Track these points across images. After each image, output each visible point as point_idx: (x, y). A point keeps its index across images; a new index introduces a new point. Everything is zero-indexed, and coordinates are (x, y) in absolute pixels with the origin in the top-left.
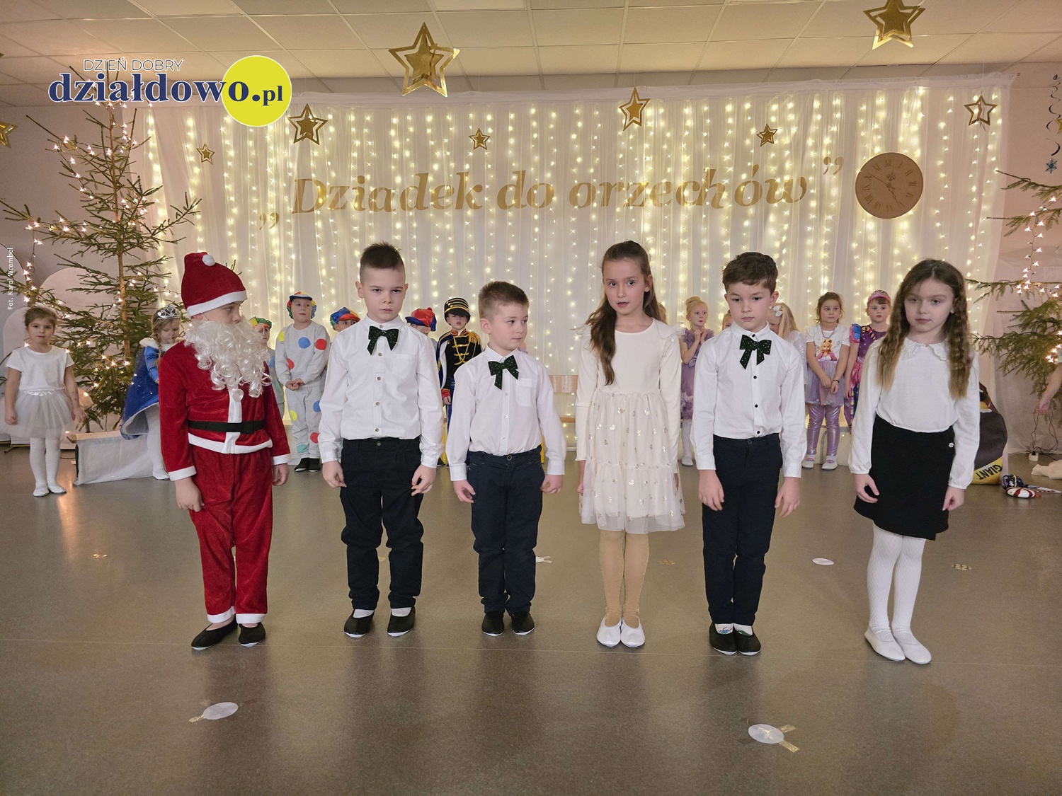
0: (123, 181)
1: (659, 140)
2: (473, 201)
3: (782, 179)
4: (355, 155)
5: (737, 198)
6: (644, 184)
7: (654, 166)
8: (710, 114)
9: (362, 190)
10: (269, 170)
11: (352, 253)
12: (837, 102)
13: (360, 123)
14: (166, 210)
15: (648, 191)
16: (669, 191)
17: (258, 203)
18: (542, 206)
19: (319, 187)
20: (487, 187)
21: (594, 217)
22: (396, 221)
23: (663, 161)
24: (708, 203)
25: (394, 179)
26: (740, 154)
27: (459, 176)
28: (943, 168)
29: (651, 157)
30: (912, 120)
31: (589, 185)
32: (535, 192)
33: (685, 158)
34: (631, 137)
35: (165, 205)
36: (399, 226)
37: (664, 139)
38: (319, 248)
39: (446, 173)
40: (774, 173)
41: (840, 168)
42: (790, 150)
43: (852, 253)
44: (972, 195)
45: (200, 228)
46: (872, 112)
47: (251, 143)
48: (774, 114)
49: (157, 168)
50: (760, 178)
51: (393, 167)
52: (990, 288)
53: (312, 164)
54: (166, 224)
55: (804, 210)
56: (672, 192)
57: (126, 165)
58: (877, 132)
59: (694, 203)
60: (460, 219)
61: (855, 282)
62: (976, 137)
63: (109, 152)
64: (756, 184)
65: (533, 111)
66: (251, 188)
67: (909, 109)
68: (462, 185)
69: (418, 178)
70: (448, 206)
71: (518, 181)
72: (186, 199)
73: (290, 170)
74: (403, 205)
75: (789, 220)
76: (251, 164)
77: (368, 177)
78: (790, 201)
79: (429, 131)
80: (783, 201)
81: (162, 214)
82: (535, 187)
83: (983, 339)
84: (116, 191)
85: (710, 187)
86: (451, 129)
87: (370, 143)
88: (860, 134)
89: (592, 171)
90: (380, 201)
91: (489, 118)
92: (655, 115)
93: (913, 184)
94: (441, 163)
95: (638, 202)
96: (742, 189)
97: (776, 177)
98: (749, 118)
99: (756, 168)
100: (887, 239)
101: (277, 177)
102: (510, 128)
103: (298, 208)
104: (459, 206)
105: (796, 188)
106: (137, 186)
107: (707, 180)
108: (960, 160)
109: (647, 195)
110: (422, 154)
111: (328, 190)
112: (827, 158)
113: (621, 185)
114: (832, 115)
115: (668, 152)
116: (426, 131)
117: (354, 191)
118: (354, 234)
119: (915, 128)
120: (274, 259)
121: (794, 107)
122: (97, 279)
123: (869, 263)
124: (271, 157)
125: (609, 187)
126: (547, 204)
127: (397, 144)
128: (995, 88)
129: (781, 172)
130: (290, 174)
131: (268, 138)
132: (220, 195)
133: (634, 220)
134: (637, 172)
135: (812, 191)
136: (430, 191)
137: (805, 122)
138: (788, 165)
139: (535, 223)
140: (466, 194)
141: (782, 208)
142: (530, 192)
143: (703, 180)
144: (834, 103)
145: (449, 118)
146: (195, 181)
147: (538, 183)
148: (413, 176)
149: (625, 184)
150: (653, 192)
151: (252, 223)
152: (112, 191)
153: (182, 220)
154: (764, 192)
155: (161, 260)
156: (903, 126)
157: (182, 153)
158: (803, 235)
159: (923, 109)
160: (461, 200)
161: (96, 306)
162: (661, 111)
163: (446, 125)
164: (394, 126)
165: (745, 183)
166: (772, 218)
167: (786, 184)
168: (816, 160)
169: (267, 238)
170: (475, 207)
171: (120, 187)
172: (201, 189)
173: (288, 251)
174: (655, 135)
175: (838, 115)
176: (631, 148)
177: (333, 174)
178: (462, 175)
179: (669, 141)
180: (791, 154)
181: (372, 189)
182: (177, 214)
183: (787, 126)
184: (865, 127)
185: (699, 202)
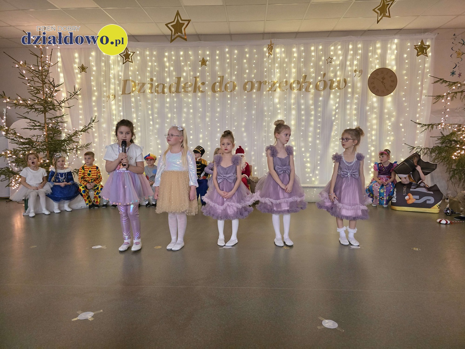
0: (46, 81)
1: (282, 63)
2: (201, 89)
3: (336, 79)
4: (149, 69)
5: (317, 87)
6: (276, 81)
7: (280, 74)
8: (304, 51)
9: (152, 85)
10: (111, 76)
11: (148, 112)
12: (360, 46)
13: (151, 55)
14: (65, 94)
15: (278, 85)
16: (287, 85)
17: (106, 90)
18: (231, 91)
19: (133, 83)
20: (207, 83)
21: (254, 96)
22: (167, 98)
23: (284, 72)
24: (304, 90)
25: (166, 80)
26: (317, 68)
28: (406, 75)
29: (279, 70)
30: (392, 53)
31: (252, 82)
32: (228, 85)
33: (294, 70)
34: (270, 61)
35: (65, 91)
36: (168, 100)
37: (284, 62)
38: (133, 110)
39: (189, 77)
40: (333, 76)
41: (361, 74)
42: (339, 66)
43: (367, 112)
44: (419, 86)
45: (80, 101)
46: (375, 50)
47: (103, 64)
48: (332, 51)
49: (62, 75)
50: (326, 79)
51: (166, 74)
52: (427, 126)
53: (130, 73)
54: (66, 99)
55: (346, 93)
56: (288, 85)
57: (48, 74)
58: (377, 59)
59: (297, 90)
60: (195, 97)
61: (368, 124)
62: (420, 61)
63: (40, 68)
64: (325, 81)
65: (227, 50)
66: (103, 84)
67: (391, 49)
68: (196, 82)
69: (177, 79)
70: (190, 91)
71: (221, 81)
72: (75, 89)
73: (120, 76)
74: (170, 91)
75: (339, 97)
76: (103, 73)
77: (155, 79)
78: (339, 89)
79: (181, 58)
80: (337, 89)
81: (64, 95)
82: (228, 83)
83: (424, 149)
84: (43, 85)
85: (305, 83)
86: (191, 58)
87: (155, 64)
88: (370, 60)
89: (253, 76)
90: (160, 89)
91: (208, 53)
92: (280, 51)
93: (393, 81)
94: (187, 73)
95: (273, 89)
96: (318, 84)
97: (333, 78)
98: (321, 53)
99: (324, 75)
100: (382, 105)
101: (114, 79)
102: (217, 57)
103: (124, 92)
104: (195, 91)
105: (342, 83)
106: (52, 83)
107: (303, 80)
108: (413, 70)
110: (179, 69)
111: (137, 84)
112: (355, 70)
113: (266, 82)
114: (357, 51)
115: (286, 67)
116: (180, 58)
117: (149, 85)
118: (149, 104)
119: (393, 57)
120: (113, 115)
121: (341, 48)
122: (35, 124)
123: (374, 116)
124: (111, 70)
125: (260, 83)
126: (233, 91)
127: (167, 64)
128: (428, 40)
129: (336, 76)
130: (120, 78)
131: (111, 62)
132: (89, 87)
133: (271, 97)
134: (273, 76)
135: (349, 85)
136: (182, 84)
137: (346, 54)
138: (338, 73)
139: (228, 99)
140: (197, 86)
141: (336, 92)
142: (226, 85)
143: (302, 80)
144: (358, 46)
145: (190, 53)
146: (78, 81)
147: (229, 81)
148: (174, 78)
149: (268, 82)
150: (280, 85)
151: (104, 99)
152: (42, 85)
153: (72, 98)
154: (328, 85)
155: (63, 115)
156: (388, 56)
157: (73, 69)
158: (345, 104)
159: (397, 49)
160: (196, 89)
161: (34, 136)
162: (283, 50)
163: (189, 56)
164: (166, 57)
165: (320, 81)
166: (332, 96)
167: (338, 82)
168: (351, 71)
169: (110, 106)
170: (202, 92)
171: (45, 84)
172: (81, 84)
173: (119, 111)
174: (280, 60)
175: (360, 52)
176: (270, 66)
177: (139, 77)
178: (196, 78)
179: (286, 63)
180: (340, 68)
181: (156, 84)
182: (70, 95)
183: (338, 56)
184: (372, 56)
185: (300, 89)
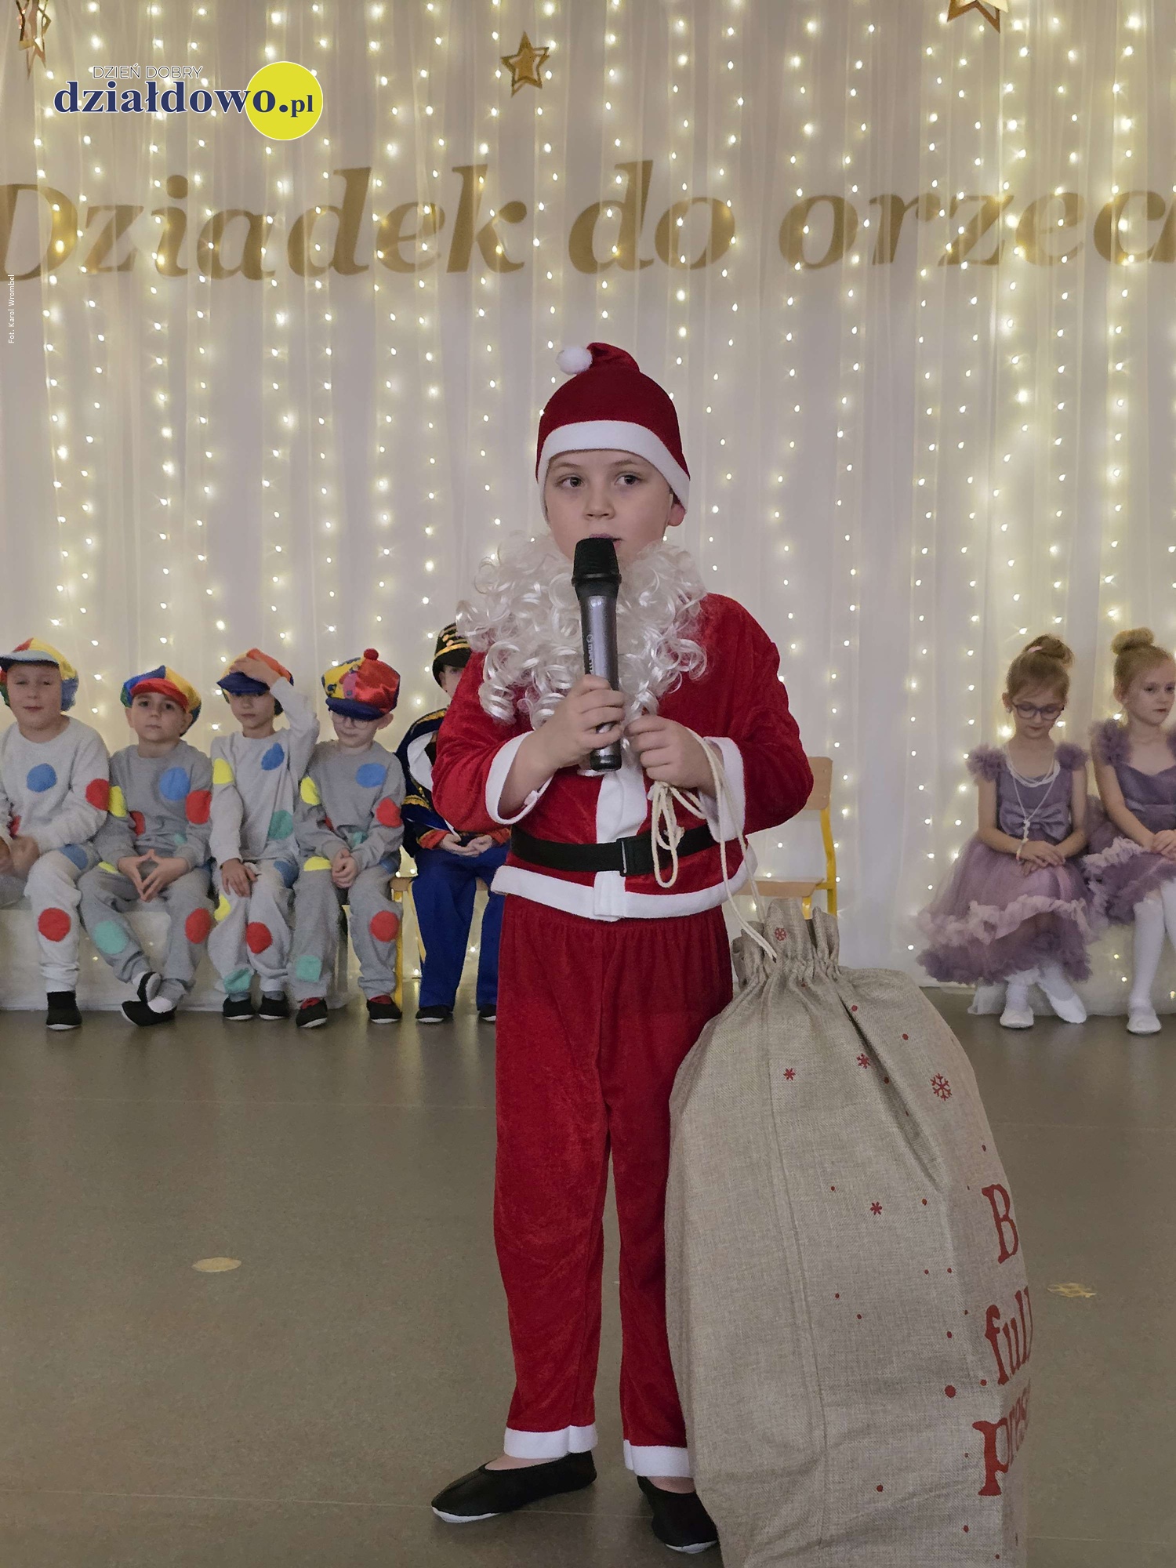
1: (1044, 72)
2: (499, 250)
6: (1000, 198)
7: (1031, 148)
11: (147, 399)
13: (178, 26)
15: (1012, 221)
16: (1073, 219)
18: (700, 264)
19: (56, 207)
20: (541, 207)
21: (851, 294)
22: (275, 305)
23: (1056, 135)
25: (271, 184)
27: (458, 178)
29: (1023, 122)
31: (838, 203)
32: (680, 222)
33: (1124, 125)
34: (964, 62)
36: (281, 319)
37: (1059, 70)
38: (51, 383)
39: (421, 167)
51: (267, 149)
53: (40, 142)
56: (1083, 224)
59: (1146, 256)
60: (460, 299)
68: (466, 205)
69: (341, 184)
70: (426, 264)
71: (630, 193)
74: (297, 262)
77: (197, 179)
79: (375, 46)
82: (679, 209)
86: (438, 41)
87: (204, 80)
89: (847, 160)
90: (230, 250)
91: (551, 8)
94: (405, 141)
95: (982, 251)
102: (611, 39)
104: (458, 261)
109: (1007, 231)
110: (356, 112)
111: (82, 217)
115: (1073, 104)
116: (367, 45)
117: (158, 220)
118: (155, 344)
125: (896, 210)
126: (715, 259)
133: (972, 302)
134: (980, 162)
136: (375, 218)
139: (680, 312)
140: (478, 226)
142: (665, 223)
147: (688, 198)
148: (326, 175)
149: (946, 200)
150: (1027, 224)
160: (464, 246)
163: (425, 28)
164: (275, 33)
170: (507, 266)
174: (1031, 57)
176: (962, 95)
177: (98, 171)
178: (467, 173)
179: (1073, 74)
181: (209, 213)
185: (1163, 252)
